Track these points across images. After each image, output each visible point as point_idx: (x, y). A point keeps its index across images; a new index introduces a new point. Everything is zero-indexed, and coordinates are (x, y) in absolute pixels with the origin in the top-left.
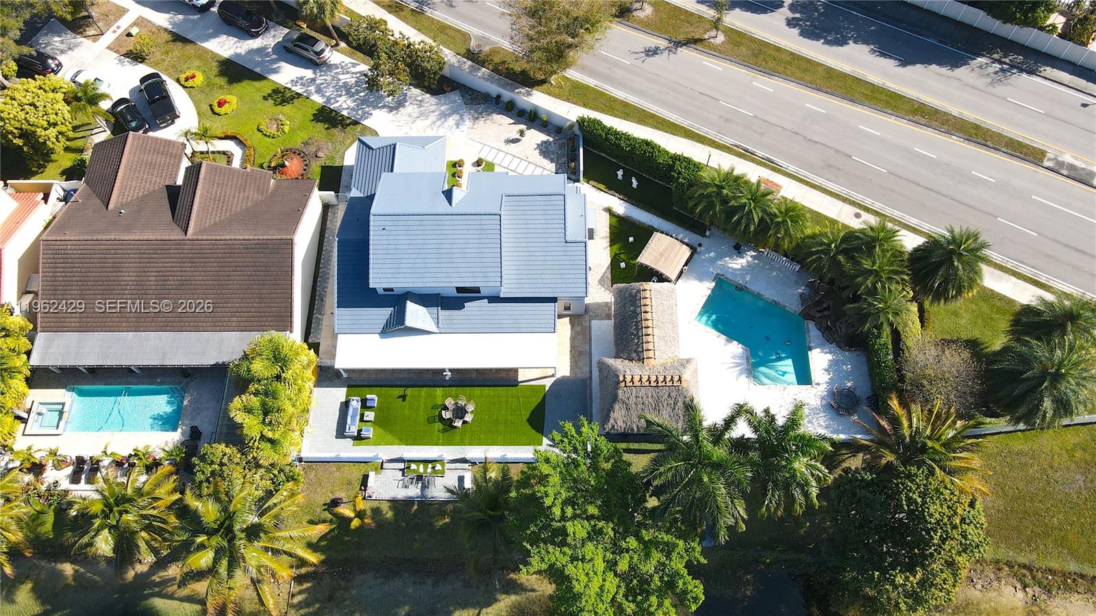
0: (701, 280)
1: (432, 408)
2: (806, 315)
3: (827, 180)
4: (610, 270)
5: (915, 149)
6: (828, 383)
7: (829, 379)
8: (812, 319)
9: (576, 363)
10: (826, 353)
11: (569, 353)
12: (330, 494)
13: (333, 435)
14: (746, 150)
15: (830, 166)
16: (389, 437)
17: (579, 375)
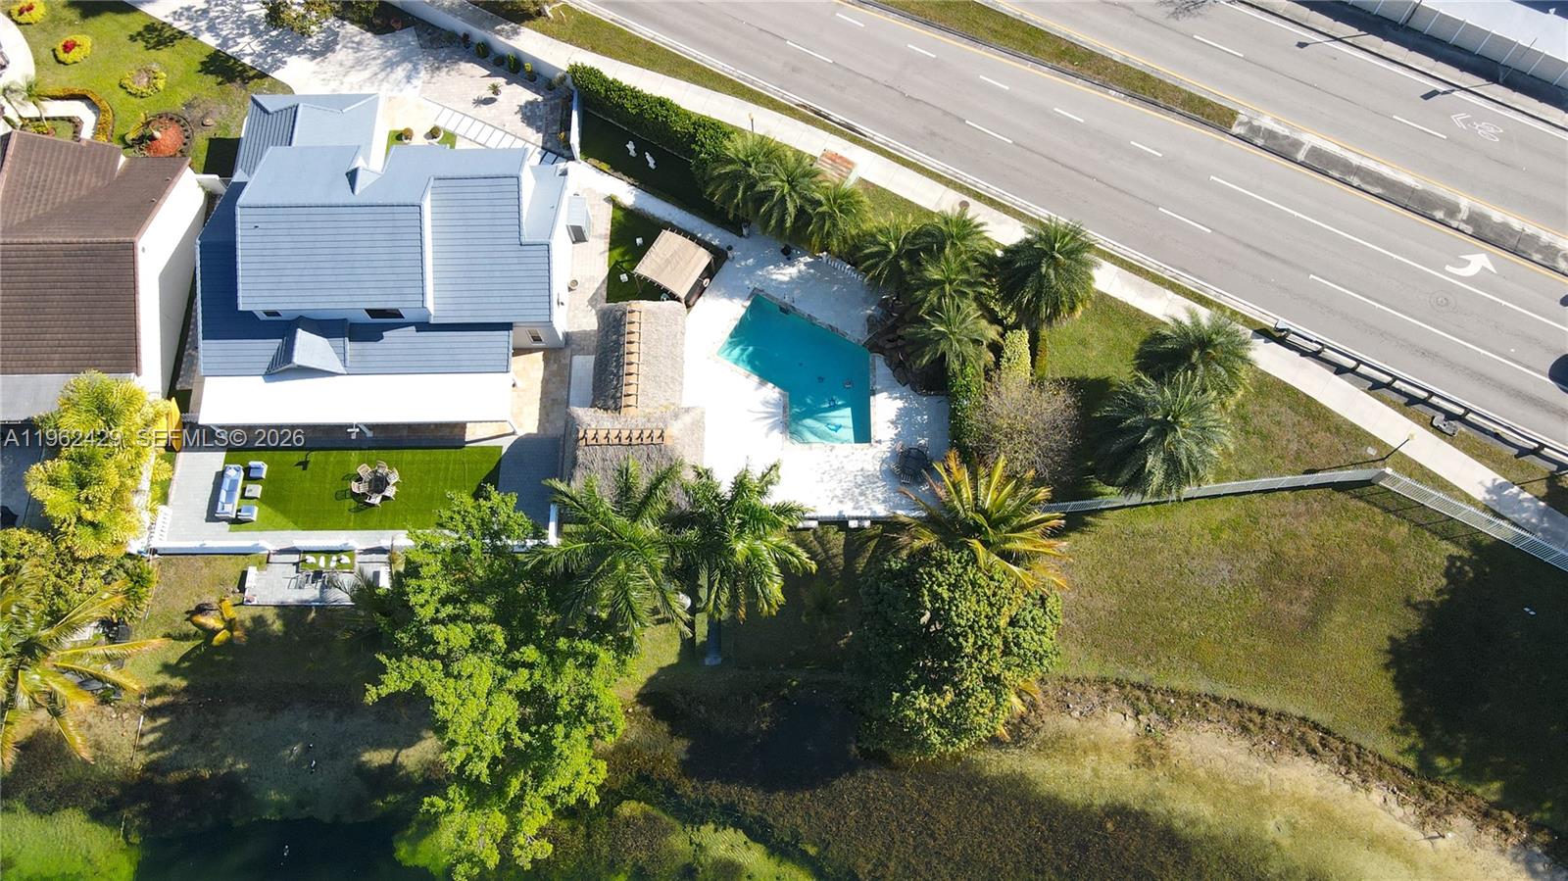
0: (731, 297)
1: (343, 479)
2: (873, 347)
3: (927, 154)
4: (606, 285)
5: (1056, 109)
6: (892, 439)
7: (896, 435)
8: (881, 351)
9: (548, 416)
10: (896, 398)
11: (539, 402)
12: (195, 598)
13: (202, 518)
14: (818, 113)
15: (933, 134)
16: (280, 519)
17: (551, 432)
